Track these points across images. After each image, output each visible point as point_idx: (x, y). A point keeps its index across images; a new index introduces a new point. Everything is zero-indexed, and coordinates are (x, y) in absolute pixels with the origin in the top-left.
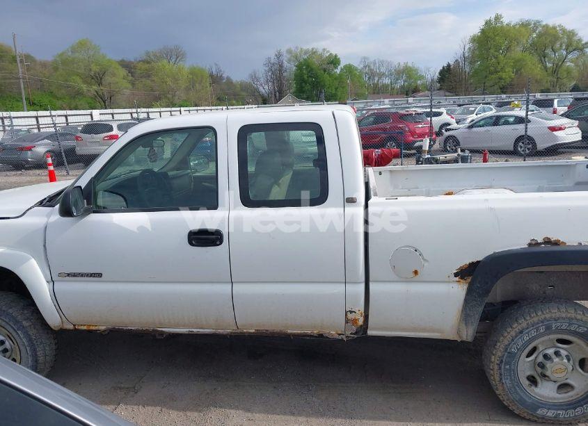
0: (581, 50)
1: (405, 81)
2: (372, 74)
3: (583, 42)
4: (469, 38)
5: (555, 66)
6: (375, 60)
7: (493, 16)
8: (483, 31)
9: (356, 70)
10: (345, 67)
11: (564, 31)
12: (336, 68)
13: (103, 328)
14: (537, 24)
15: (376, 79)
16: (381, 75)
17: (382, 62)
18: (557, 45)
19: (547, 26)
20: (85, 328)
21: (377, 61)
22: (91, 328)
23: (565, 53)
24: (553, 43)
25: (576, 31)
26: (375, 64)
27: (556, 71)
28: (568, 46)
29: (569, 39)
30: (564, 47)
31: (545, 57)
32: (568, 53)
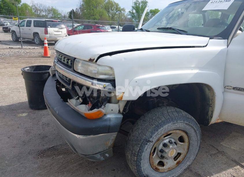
0: (120, 11)
1: (52, 15)
2: (37, 10)
3: (121, 8)
5: (112, 16)
6: (37, 3)
9: (29, 6)
10: (23, 4)
11: (115, 3)
12: (19, 4)
15: (39, 12)
16: (41, 11)
17: (41, 4)
18: (113, 8)
21: (38, 4)
23: (115, 11)
24: (111, 7)
25: (119, 4)
26: (38, 5)
27: (113, 18)
28: (116, 9)
29: (117, 6)
30: (115, 9)
31: (109, 12)
32: (116, 12)
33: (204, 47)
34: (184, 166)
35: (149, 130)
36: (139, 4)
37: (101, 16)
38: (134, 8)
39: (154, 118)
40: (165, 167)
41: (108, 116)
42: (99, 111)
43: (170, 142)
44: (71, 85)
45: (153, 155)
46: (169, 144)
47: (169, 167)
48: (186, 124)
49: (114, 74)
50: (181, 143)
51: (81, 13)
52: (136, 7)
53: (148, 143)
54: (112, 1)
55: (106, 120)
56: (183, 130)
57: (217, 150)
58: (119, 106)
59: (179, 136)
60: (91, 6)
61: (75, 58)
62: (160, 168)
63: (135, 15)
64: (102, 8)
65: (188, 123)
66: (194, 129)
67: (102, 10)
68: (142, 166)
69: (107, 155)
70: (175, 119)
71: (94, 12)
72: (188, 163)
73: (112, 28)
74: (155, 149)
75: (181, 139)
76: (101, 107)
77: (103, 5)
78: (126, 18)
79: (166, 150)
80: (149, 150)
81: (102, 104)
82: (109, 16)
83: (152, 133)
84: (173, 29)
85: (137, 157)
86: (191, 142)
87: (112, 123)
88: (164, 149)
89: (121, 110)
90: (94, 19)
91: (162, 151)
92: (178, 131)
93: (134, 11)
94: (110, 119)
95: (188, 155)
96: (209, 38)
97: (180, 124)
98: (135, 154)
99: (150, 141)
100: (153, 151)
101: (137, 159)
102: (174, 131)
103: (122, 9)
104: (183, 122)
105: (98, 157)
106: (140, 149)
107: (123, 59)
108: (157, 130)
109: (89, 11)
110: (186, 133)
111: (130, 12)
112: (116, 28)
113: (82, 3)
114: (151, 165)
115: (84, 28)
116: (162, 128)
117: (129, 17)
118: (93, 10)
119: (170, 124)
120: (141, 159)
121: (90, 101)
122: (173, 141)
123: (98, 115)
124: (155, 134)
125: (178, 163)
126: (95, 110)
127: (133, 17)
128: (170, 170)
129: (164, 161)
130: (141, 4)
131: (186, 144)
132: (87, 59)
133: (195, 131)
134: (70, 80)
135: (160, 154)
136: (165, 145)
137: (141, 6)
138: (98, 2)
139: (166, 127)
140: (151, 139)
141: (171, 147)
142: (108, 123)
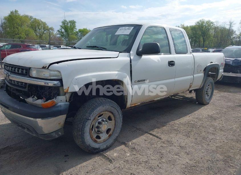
0: (48, 30)
4: (3, 17)
5: (40, 35)
7: (14, 11)
8: (10, 16)
11: (42, 22)
13: (139, 104)
14: (31, 17)
18: (40, 27)
19: (35, 19)
20: (134, 105)
22: (136, 105)
24: (38, 26)
25: (46, 23)
27: (41, 37)
28: (44, 28)
29: (44, 25)
30: (42, 28)
31: (36, 31)
32: (44, 31)
33: (116, 57)
34: (114, 137)
35: (88, 112)
36: (68, 23)
37: (27, 35)
38: (63, 28)
39: (91, 104)
40: (101, 140)
41: (59, 104)
42: (53, 101)
43: (103, 121)
44: (27, 88)
45: (92, 131)
46: (102, 122)
47: (104, 139)
48: (111, 106)
49: (61, 75)
50: (110, 121)
51: (3, 32)
52: (65, 27)
53: (88, 121)
54: (38, 20)
55: (58, 107)
56: (110, 111)
57: (136, 128)
58: (66, 97)
59: (108, 116)
60: (15, 25)
61: (30, 68)
62: (98, 140)
63: (65, 34)
64: (28, 26)
65: (112, 106)
66: (117, 110)
67: (27, 28)
68: (85, 138)
69: (60, 133)
70: (104, 103)
71: (18, 30)
72: (116, 135)
73: (41, 47)
74: (93, 126)
75: (110, 119)
76: (53, 99)
77: (29, 23)
78: (55, 37)
79: (101, 126)
80: (89, 126)
81: (54, 96)
82: (37, 35)
83: (90, 114)
84: (97, 47)
85: (81, 132)
86: (116, 119)
87: (62, 108)
88: (99, 125)
89: (68, 100)
90: (20, 38)
91: (98, 127)
92: (106, 112)
93: (63, 30)
94: (60, 106)
95: (116, 129)
96: (119, 52)
97: (107, 107)
98: (80, 130)
99: (89, 119)
100: (91, 127)
101: (81, 133)
102: (104, 112)
103: (50, 28)
104: (109, 105)
105: (54, 135)
106: (83, 126)
107: (66, 66)
108: (93, 112)
109: (13, 29)
110: (112, 113)
111: (58, 31)
112: (46, 46)
113: (3, 21)
114: (91, 137)
115: (11, 48)
116: (96, 110)
117: (59, 35)
118: (17, 28)
119: (101, 107)
120: (84, 133)
121: (44, 97)
122: (104, 120)
123: (52, 104)
124: (92, 114)
125: (110, 136)
126: (49, 101)
127: (62, 36)
128: (105, 141)
129: (101, 135)
130: (69, 24)
131: (113, 122)
132: (41, 67)
133: (118, 111)
134: (26, 84)
135: (96, 130)
136: (99, 123)
137: (69, 25)
138: (23, 20)
139: (98, 109)
140: (90, 118)
141: (103, 123)
142: (60, 109)
